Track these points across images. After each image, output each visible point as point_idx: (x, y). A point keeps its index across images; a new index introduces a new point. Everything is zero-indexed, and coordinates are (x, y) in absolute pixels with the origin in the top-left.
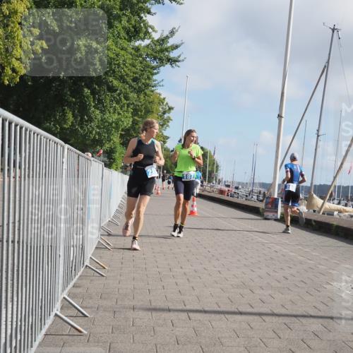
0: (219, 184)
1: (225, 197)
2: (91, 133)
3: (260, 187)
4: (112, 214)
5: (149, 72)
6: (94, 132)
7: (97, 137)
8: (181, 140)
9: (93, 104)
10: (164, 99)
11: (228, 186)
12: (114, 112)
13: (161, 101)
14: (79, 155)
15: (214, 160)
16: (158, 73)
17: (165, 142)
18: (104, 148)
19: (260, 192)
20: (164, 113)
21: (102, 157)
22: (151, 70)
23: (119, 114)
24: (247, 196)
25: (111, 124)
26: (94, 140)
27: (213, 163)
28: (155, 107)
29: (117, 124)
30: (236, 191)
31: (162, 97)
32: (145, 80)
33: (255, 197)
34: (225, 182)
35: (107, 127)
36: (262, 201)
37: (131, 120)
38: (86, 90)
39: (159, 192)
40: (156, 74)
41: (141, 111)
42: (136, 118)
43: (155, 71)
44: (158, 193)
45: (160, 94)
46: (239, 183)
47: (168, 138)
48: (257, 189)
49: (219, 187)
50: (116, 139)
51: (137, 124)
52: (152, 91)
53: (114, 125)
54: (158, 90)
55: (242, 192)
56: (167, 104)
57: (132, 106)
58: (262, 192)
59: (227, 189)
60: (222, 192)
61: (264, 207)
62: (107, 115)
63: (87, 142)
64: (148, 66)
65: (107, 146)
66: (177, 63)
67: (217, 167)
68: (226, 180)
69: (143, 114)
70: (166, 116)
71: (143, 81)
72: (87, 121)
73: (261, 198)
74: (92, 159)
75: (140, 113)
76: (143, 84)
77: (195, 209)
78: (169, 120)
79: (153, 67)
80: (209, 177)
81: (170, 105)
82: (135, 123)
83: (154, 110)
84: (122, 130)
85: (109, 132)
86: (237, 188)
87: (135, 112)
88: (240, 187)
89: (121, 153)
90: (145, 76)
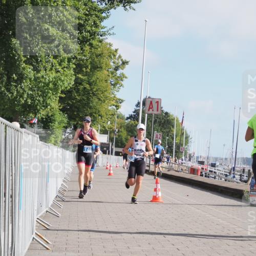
0: (190, 160)
1: (198, 178)
2: (21, 96)
3: (244, 164)
4: (51, 203)
5: (97, 16)
6: (25, 96)
7: (29, 101)
8: (139, 103)
9: (24, 59)
10: (116, 50)
11: (202, 163)
12: (51, 69)
13: (113, 54)
14: (6, 126)
15: (182, 129)
16: (108, 17)
17: (117, 107)
18: (39, 115)
19: (244, 170)
20: (116, 69)
21: (36, 129)
22: (99, 14)
23: (57, 72)
24: (226, 175)
25: (48, 85)
26: (25, 106)
27: (182, 133)
28: (104, 60)
29: (55, 84)
30: (213, 169)
31: (113, 48)
32: (91, 27)
33: (238, 177)
34: (198, 157)
35: (43, 89)
36: (246, 182)
37: (74, 78)
38: (14, 41)
39: (112, 172)
40: (105, 18)
41: (86, 67)
42: (80, 76)
43: (104, 15)
44: (110, 174)
45: (111, 45)
46: (216, 159)
47: (122, 101)
48: (240, 166)
49: (190, 164)
50: (54, 103)
51: (80, 84)
52: (101, 41)
53: (51, 85)
54: (108, 39)
55: (220, 170)
56: (120, 57)
57: (74, 61)
58: (246, 170)
59: (200, 167)
60: (193, 171)
61: (249, 190)
62: (42, 73)
63: (17, 108)
64: (95, 9)
65: (43, 113)
66: (132, 4)
67: (187, 138)
68: (200, 155)
69: (88, 70)
70: (119, 72)
71: (89, 28)
72: (16, 81)
73: (245, 178)
74: (23, 130)
75: (84, 69)
76: (89, 32)
77: (160, 194)
78: (122, 77)
79: (101, 10)
80: (176, 152)
81: (124, 58)
82: (78, 82)
83: (104, 66)
84: (62, 92)
85: (44, 95)
86: (213, 165)
87: (79, 68)
88: (218, 164)
89: (61, 122)
90: (91, 22)
